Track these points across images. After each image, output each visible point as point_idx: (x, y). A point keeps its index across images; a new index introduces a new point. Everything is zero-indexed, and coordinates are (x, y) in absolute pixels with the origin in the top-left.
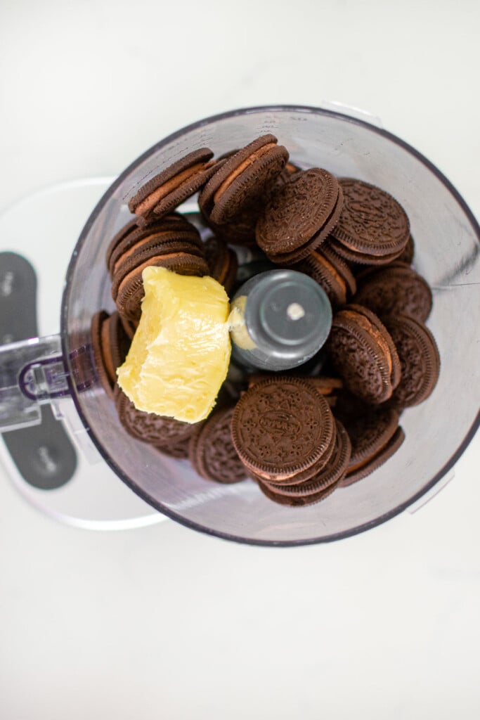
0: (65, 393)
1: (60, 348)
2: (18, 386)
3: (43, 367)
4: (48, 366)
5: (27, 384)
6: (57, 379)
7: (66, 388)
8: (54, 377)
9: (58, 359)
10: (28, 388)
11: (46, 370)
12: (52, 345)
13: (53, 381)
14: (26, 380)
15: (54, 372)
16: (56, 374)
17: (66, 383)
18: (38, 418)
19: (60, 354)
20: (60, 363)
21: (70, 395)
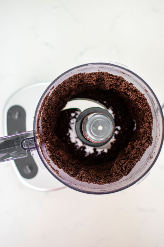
0: (34, 148)
1: (33, 135)
2: (21, 146)
3: (28, 140)
4: (29, 140)
5: (23, 145)
6: (32, 144)
7: (35, 146)
8: (31, 143)
9: (32, 138)
10: (23, 146)
11: (29, 141)
12: (31, 134)
13: (31, 144)
14: (23, 144)
15: (31, 142)
16: (32, 142)
17: (35, 145)
18: (26, 155)
19: (33, 136)
20: (33, 139)
21: (36, 149)
